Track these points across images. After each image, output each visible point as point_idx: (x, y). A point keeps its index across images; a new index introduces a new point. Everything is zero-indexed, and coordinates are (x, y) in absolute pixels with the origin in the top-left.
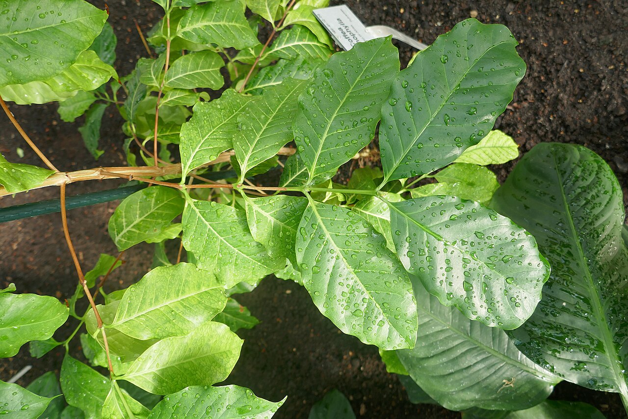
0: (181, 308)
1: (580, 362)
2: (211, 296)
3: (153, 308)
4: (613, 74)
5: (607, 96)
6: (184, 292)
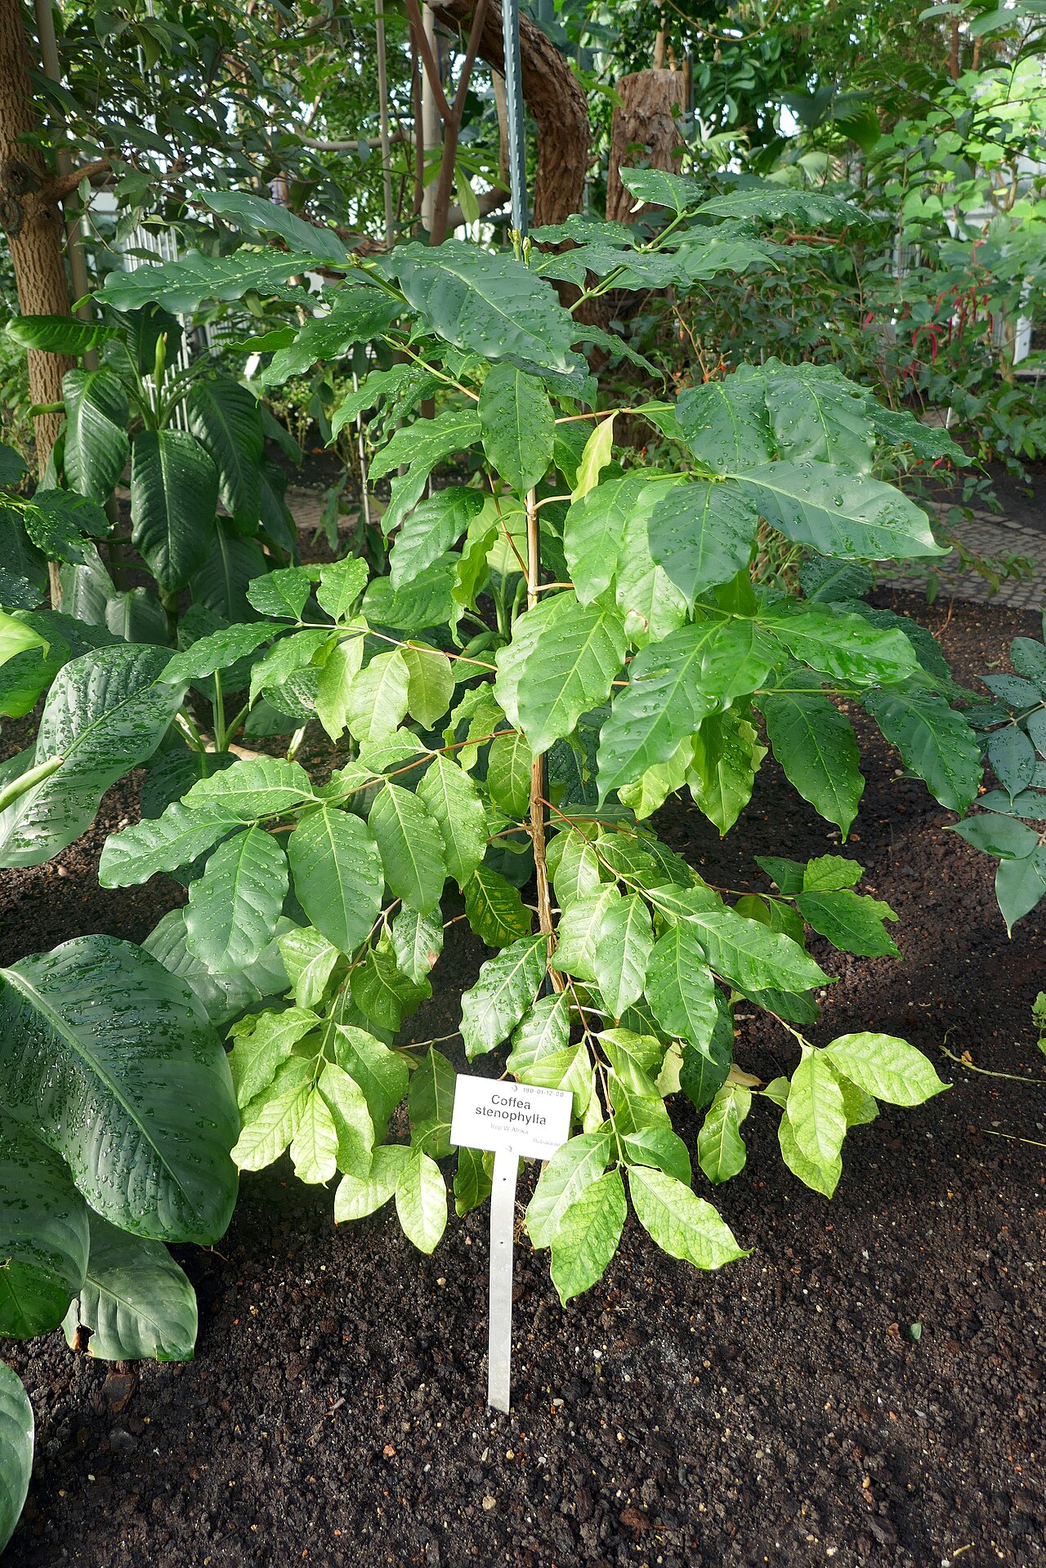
2: (364, 728)
3: (384, 678)
4: (200, 1553)
5: (191, 1514)
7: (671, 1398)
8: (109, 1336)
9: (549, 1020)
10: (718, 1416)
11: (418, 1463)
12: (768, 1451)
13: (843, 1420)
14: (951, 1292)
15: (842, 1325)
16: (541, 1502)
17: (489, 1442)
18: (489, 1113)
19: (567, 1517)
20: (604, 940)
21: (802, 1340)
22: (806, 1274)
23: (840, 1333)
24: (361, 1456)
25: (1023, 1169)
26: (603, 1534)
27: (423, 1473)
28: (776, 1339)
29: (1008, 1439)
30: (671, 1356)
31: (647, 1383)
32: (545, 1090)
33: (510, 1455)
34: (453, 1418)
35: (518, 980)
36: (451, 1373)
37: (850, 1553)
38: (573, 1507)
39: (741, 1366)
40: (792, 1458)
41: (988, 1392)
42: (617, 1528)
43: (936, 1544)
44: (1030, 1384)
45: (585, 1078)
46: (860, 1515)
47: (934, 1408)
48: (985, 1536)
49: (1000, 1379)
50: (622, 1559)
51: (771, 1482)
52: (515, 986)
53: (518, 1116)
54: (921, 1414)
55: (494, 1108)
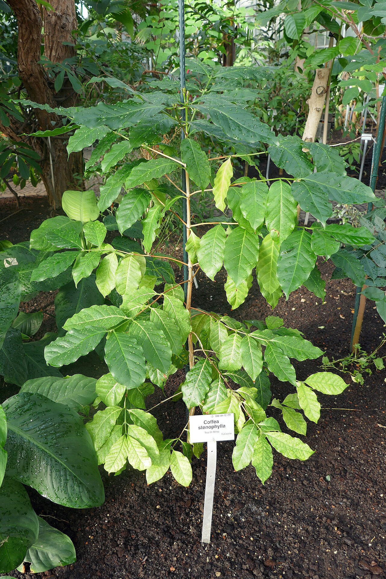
0: (124, 277)
1: (8, 408)
2: (123, 289)
3: (129, 268)
6: (129, 280)
7: (261, 522)
8: (38, 563)
9: (218, 389)
10: (279, 523)
11: (186, 570)
12: (301, 528)
13: (319, 512)
14: (333, 463)
15: (305, 482)
16: (235, 568)
17: (208, 555)
18: (204, 428)
19: (247, 570)
20: (243, 354)
21: (293, 491)
22: (285, 469)
23: (305, 485)
24: (163, 574)
25: (336, 418)
26: (262, 571)
27: (189, 572)
28: (285, 493)
29: (371, 503)
30: (254, 508)
31: (252, 519)
32: (223, 414)
33: (217, 557)
34: (191, 551)
35: (203, 376)
36: (181, 536)
37: (342, 551)
38: (248, 566)
39: (278, 505)
40: (310, 528)
41: (358, 491)
42: (266, 567)
43: (364, 540)
44: (370, 484)
45: (236, 407)
46: (339, 539)
47: (345, 500)
48: (377, 533)
49: (360, 486)
50: (272, 577)
51: (307, 538)
52: (203, 379)
53: (215, 427)
54: (341, 503)
55: (205, 425)
